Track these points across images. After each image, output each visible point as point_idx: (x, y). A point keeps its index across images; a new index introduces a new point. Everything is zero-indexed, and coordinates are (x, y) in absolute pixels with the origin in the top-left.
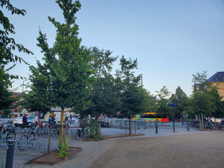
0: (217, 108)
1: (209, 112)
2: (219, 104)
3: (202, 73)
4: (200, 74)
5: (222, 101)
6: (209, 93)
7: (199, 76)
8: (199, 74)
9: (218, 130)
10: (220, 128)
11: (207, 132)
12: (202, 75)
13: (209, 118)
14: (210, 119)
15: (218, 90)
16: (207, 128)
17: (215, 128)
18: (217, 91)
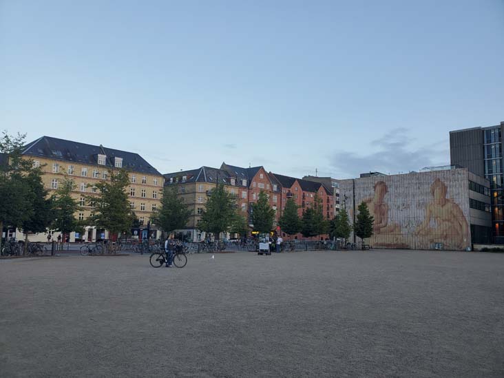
0: (34, 213)
1: (17, 220)
2: (40, 204)
3: (16, 136)
4: (9, 138)
5: (46, 199)
6: (23, 180)
7: (8, 141)
8: (6, 137)
9: (30, 256)
10: (33, 252)
11: (6, 261)
12: (15, 141)
13: (9, 233)
14: (11, 235)
15: (42, 176)
16: (7, 253)
17: (24, 254)
18: (39, 179)
